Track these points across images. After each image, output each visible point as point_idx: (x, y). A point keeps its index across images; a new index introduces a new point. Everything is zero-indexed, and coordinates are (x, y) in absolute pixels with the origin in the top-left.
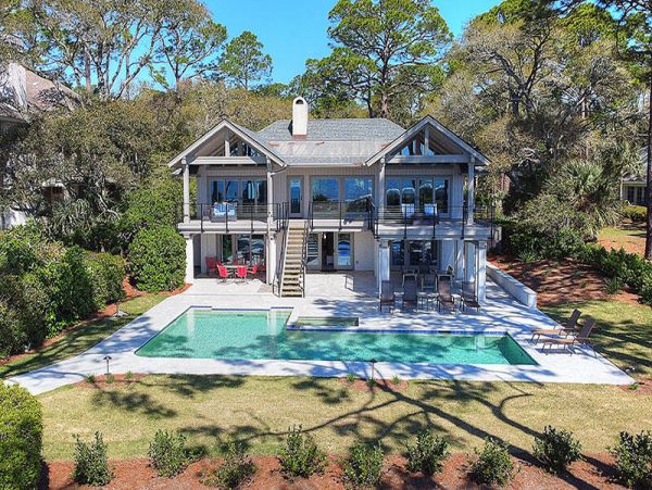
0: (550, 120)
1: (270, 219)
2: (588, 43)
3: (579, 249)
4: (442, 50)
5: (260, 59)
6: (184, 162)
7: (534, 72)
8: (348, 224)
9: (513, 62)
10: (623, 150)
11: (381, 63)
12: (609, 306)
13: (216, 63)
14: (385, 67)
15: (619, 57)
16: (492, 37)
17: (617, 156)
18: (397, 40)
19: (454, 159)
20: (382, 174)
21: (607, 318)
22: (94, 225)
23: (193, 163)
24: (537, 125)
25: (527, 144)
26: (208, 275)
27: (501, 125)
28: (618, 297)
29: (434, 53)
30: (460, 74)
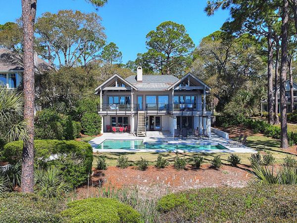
0: (233, 75)
1: (132, 110)
2: (247, 48)
3: (244, 121)
4: (190, 50)
5: (117, 53)
6: (101, 89)
7: (226, 59)
8: (160, 112)
9: (218, 55)
10: (262, 90)
11: (167, 55)
12: (253, 137)
13: (100, 54)
14: (168, 56)
15: (257, 53)
16: (210, 45)
17: (260, 92)
18: (173, 46)
19: (198, 88)
20: (173, 93)
21: (252, 140)
22: (68, 111)
23: (104, 89)
24: (228, 78)
25: (224, 84)
26: (107, 132)
27: (215, 77)
28: (257, 135)
29: (187, 51)
30: (198, 59)
